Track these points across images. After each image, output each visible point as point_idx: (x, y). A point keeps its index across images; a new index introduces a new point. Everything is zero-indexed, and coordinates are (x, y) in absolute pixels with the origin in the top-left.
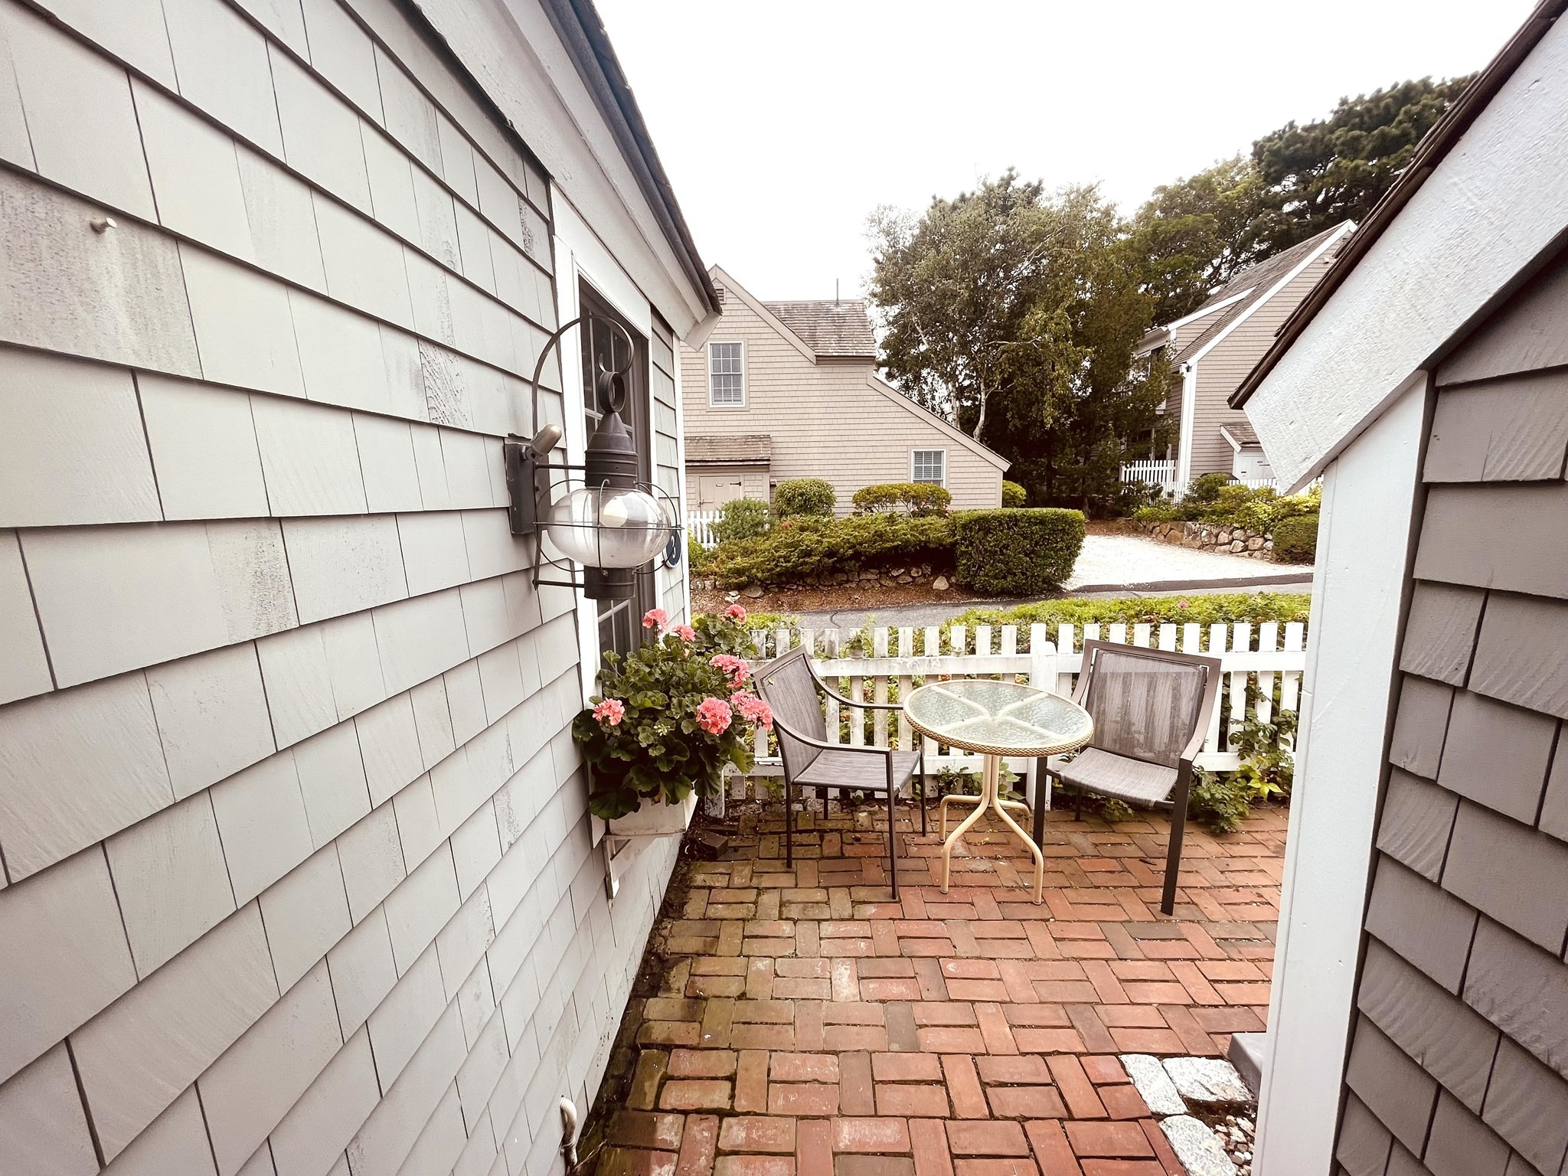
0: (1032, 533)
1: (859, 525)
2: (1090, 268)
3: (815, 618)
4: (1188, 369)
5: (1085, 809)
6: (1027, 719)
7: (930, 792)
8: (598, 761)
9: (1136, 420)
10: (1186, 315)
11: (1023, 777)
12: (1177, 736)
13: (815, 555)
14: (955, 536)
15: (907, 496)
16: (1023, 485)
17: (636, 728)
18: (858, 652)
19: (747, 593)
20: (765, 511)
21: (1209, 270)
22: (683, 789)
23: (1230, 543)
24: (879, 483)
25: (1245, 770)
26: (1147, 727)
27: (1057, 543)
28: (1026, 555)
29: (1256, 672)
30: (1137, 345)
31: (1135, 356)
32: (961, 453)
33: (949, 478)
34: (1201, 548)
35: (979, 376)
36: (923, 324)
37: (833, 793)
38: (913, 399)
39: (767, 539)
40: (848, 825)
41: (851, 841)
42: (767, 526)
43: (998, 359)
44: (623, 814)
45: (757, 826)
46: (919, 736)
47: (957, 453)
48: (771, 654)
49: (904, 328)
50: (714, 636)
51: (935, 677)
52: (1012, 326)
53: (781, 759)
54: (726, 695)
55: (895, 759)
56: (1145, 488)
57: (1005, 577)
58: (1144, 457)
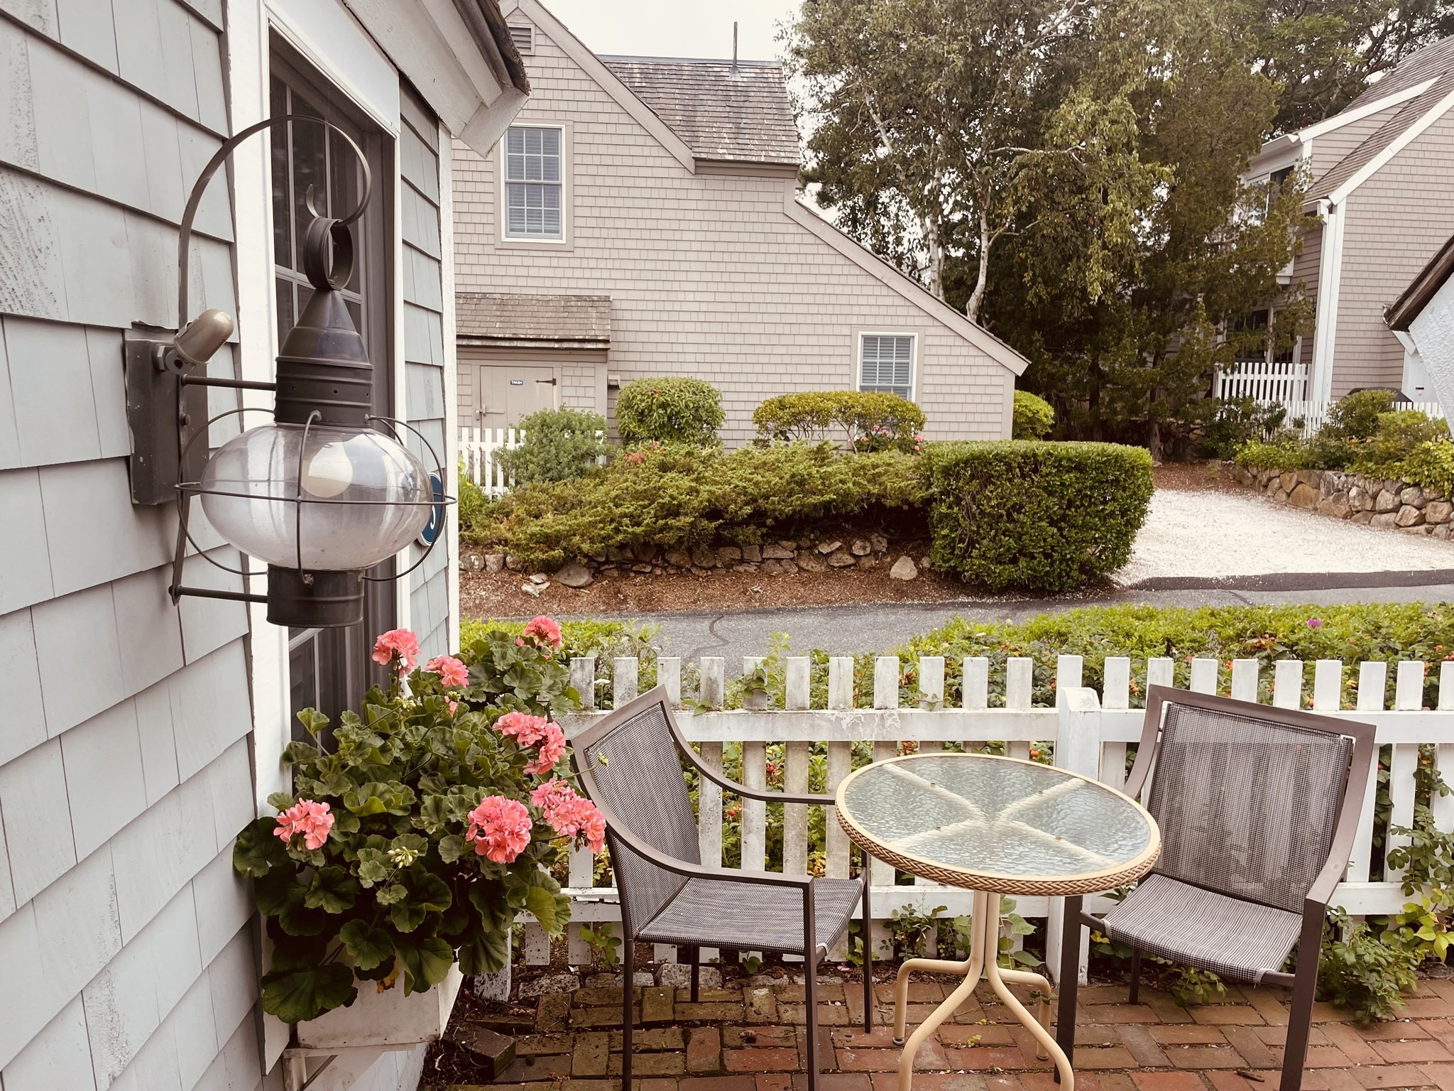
0: (1062, 484)
1: (765, 463)
2: (1172, 29)
3: (683, 625)
4: (1331, 209)
5: (1146, 982)
6: (1047, 827)
7: (879, 951)
8: (281, 913)
9: (1244, 293)
10: (1329, 116)
11: (1041, 924)
12: (1302, 859)
13: (686, 514)
14: (930, 486)
15: (849, 413)
16: (1048, 399)
17: (355, 850)
18: (758, 700)
19: (562, 578)
20: (599, 433)
21: (1367, 44)
22: (436, 962)
23: (1396, 510)
24: (802, 389)
25: (1413, 913)
26: (1252, 841)
27: (1105, 502)
28: (1052, 523)
29: (1433, 745)
30: (1247, 165)
31: (1244, 181)
32: (944, 341)
33: (921, 384)
34: (1348, 516)
35: (977, 207)
36: (883, 111)
37: (707, 955)
38: (863, 243)
39: (602, 483)
40: (734, 1012)
41: (738, 1042)
42: (601, 460)
43: (1011, 179)
44: (323, 1011)
45: (569, 1016)
46: (862, 854)
47: (936, 341)
48: (604, 697)
49: (850, 115)
50: (503, 673)
51: (890, 745)
52: (1036, 122)
53: (616, 891)
54: (520, 787)
55: (819, 891)
56: (1255, 411)
57: (1014, 561)
58: (1256, 355)
